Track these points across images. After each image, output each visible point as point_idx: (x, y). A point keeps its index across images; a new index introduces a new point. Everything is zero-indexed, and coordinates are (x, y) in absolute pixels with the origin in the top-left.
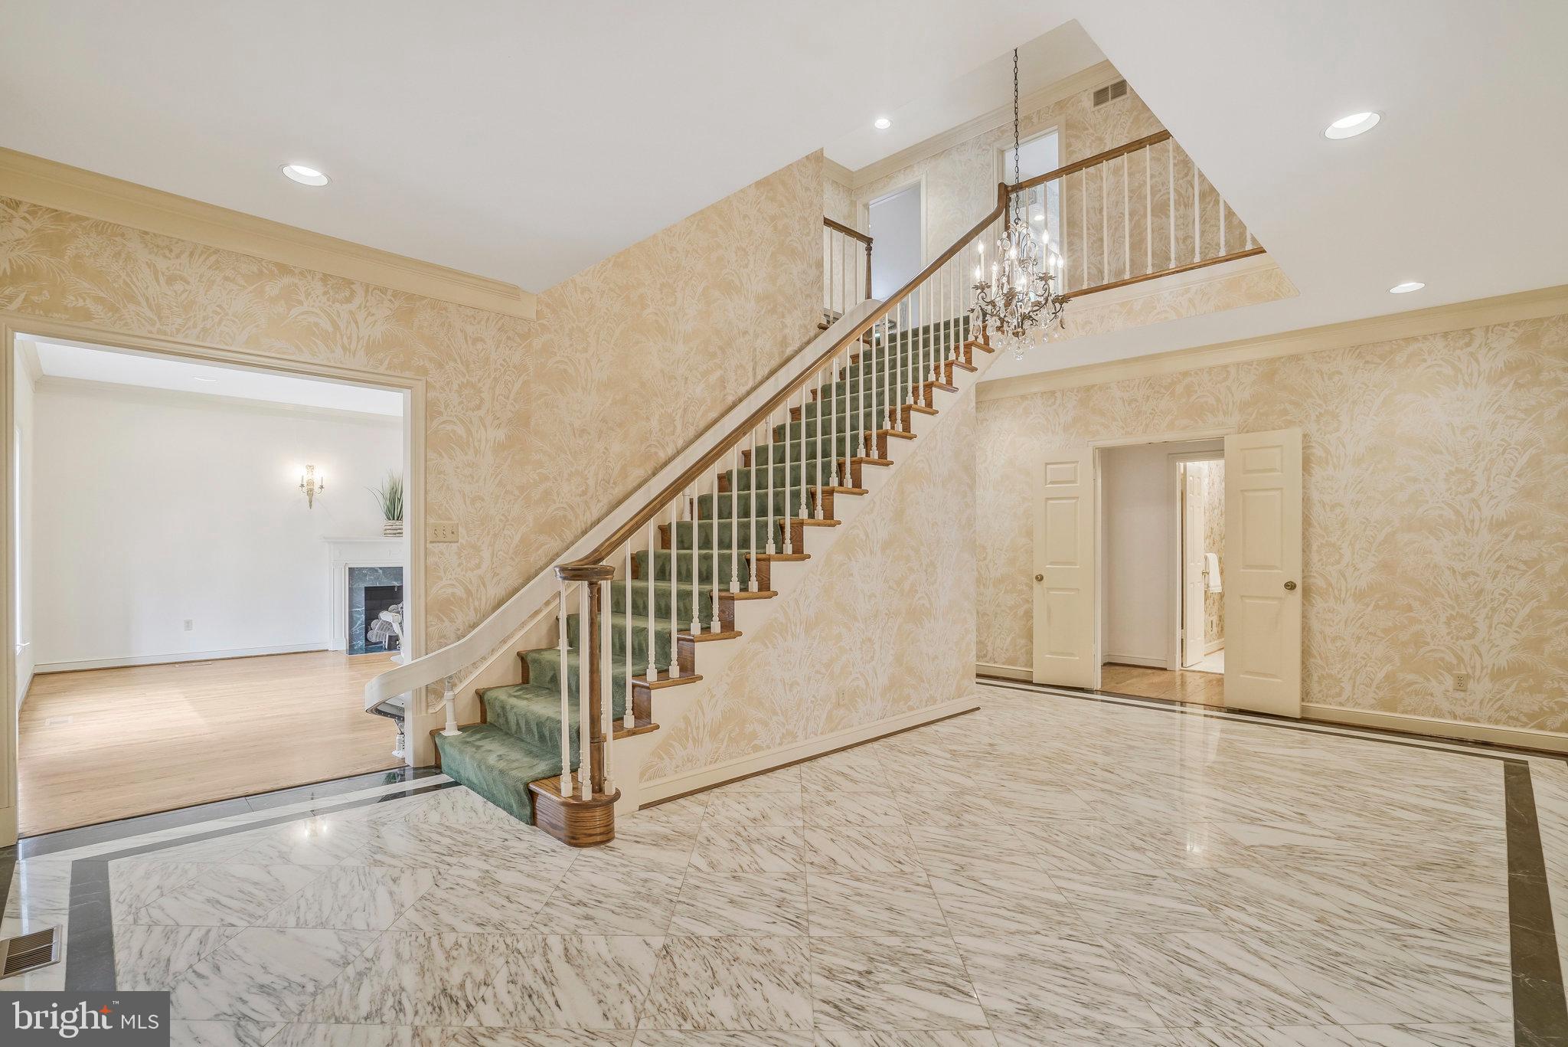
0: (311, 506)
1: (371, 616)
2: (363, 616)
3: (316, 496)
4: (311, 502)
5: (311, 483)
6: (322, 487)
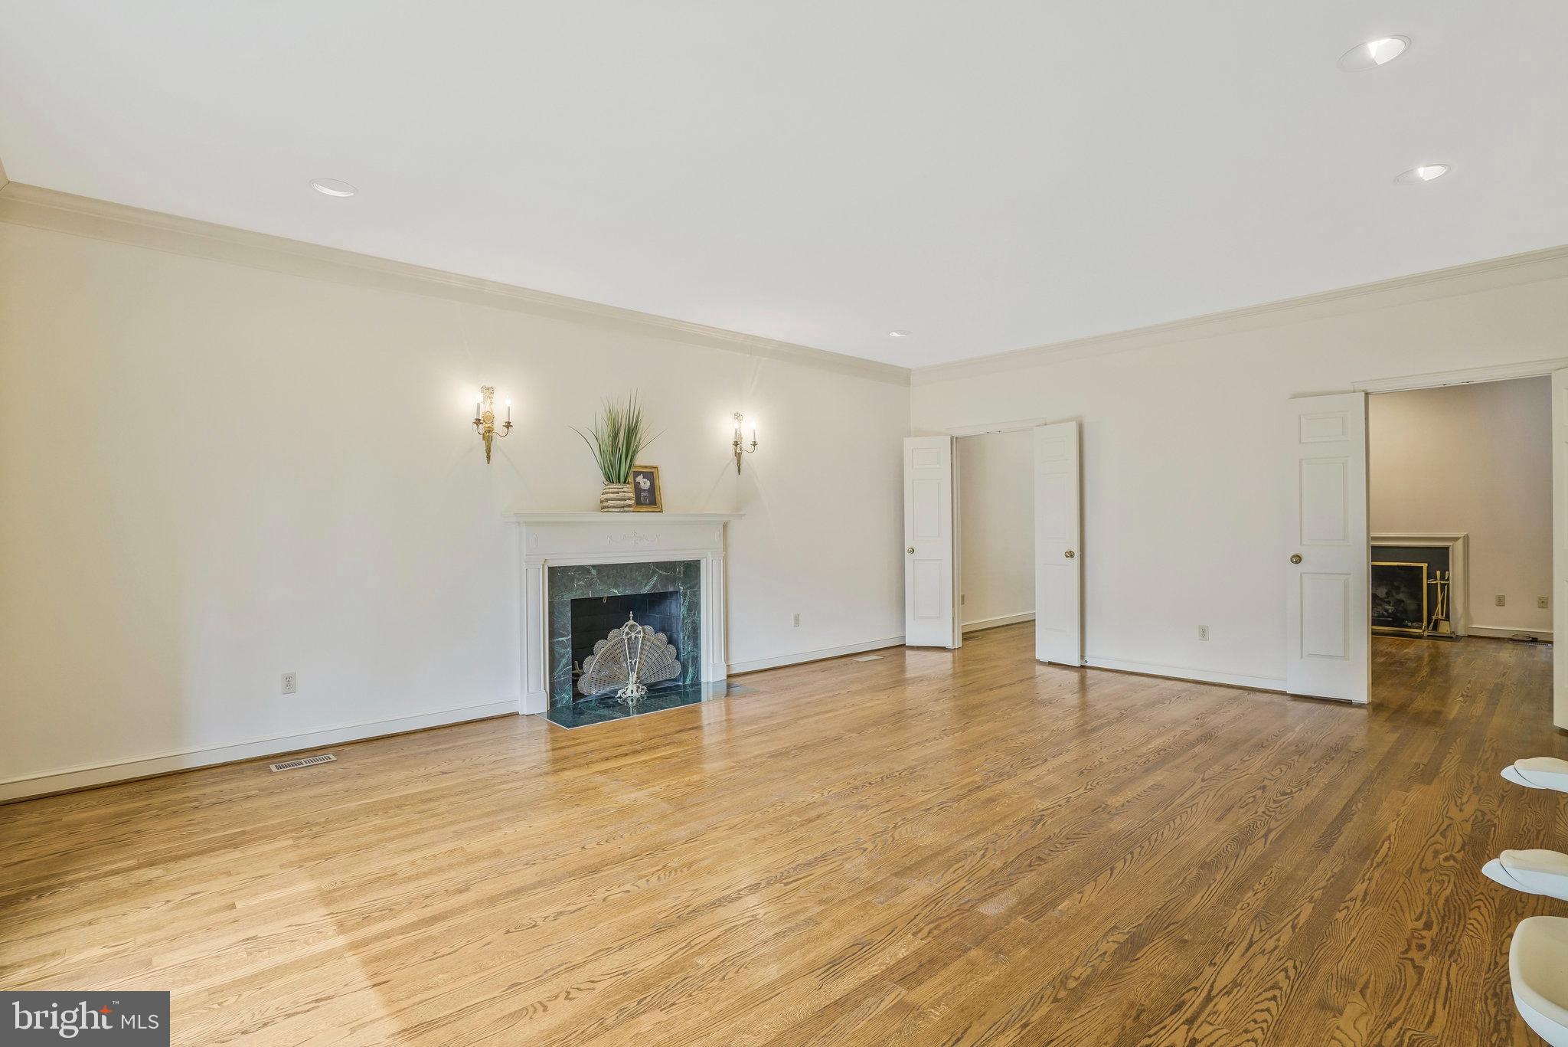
0: (489, 458)
1: (582, 650)
2: (569, 650)
3: (497, 441)
4: (488, 452)
5: (490, 418)
6: (508, 425)
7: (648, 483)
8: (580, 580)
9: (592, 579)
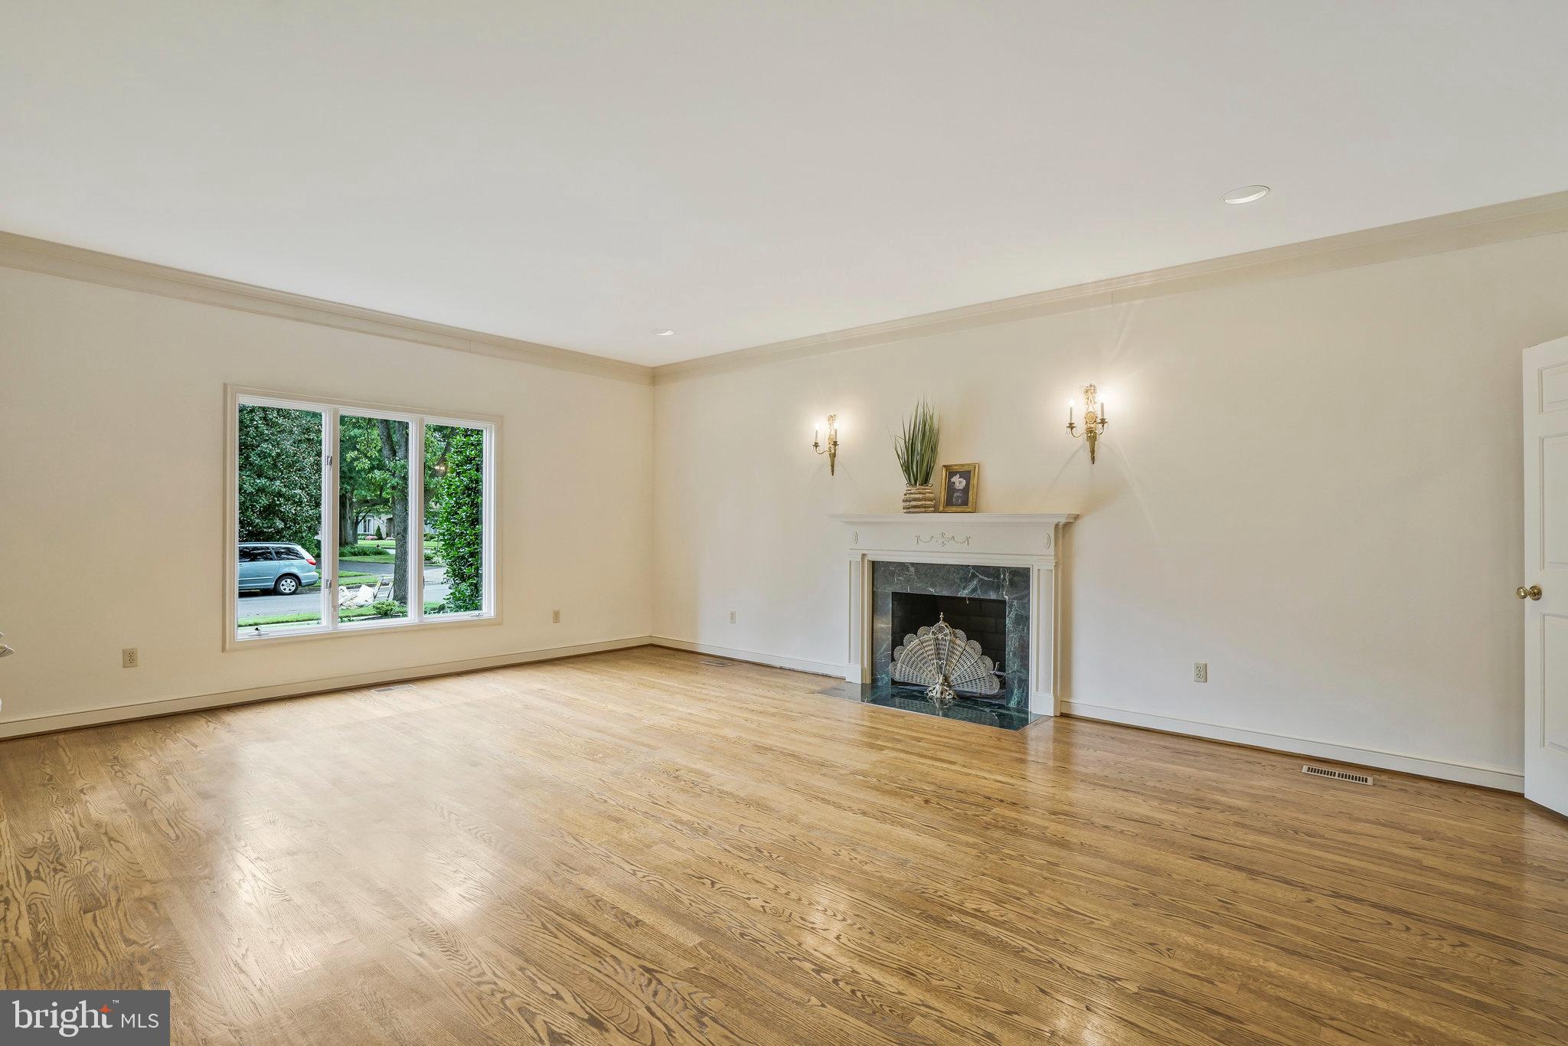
0: (833, 472)
3: (839, 458)
4: (833, 466)
6: (835, 444)
7: (964, 482)
8: (899, 576)
9: (910, 575)
